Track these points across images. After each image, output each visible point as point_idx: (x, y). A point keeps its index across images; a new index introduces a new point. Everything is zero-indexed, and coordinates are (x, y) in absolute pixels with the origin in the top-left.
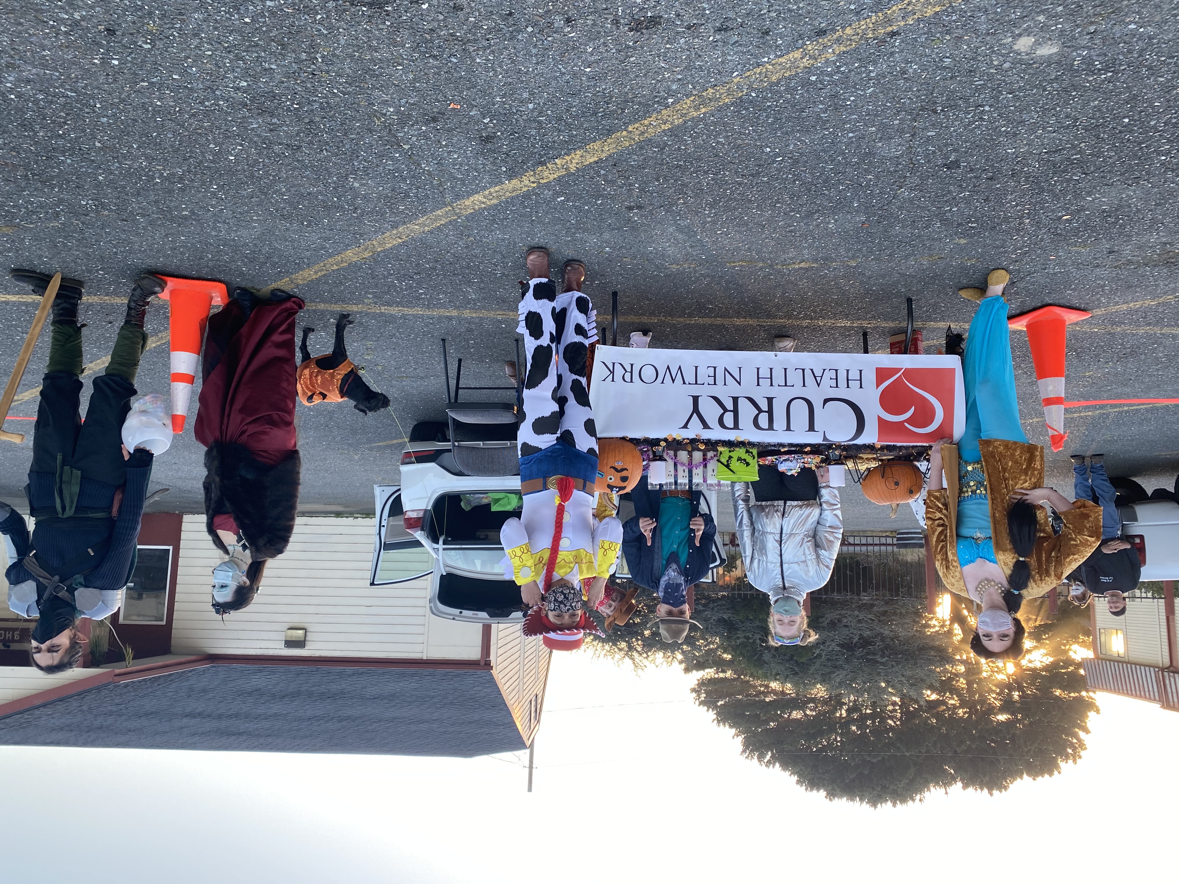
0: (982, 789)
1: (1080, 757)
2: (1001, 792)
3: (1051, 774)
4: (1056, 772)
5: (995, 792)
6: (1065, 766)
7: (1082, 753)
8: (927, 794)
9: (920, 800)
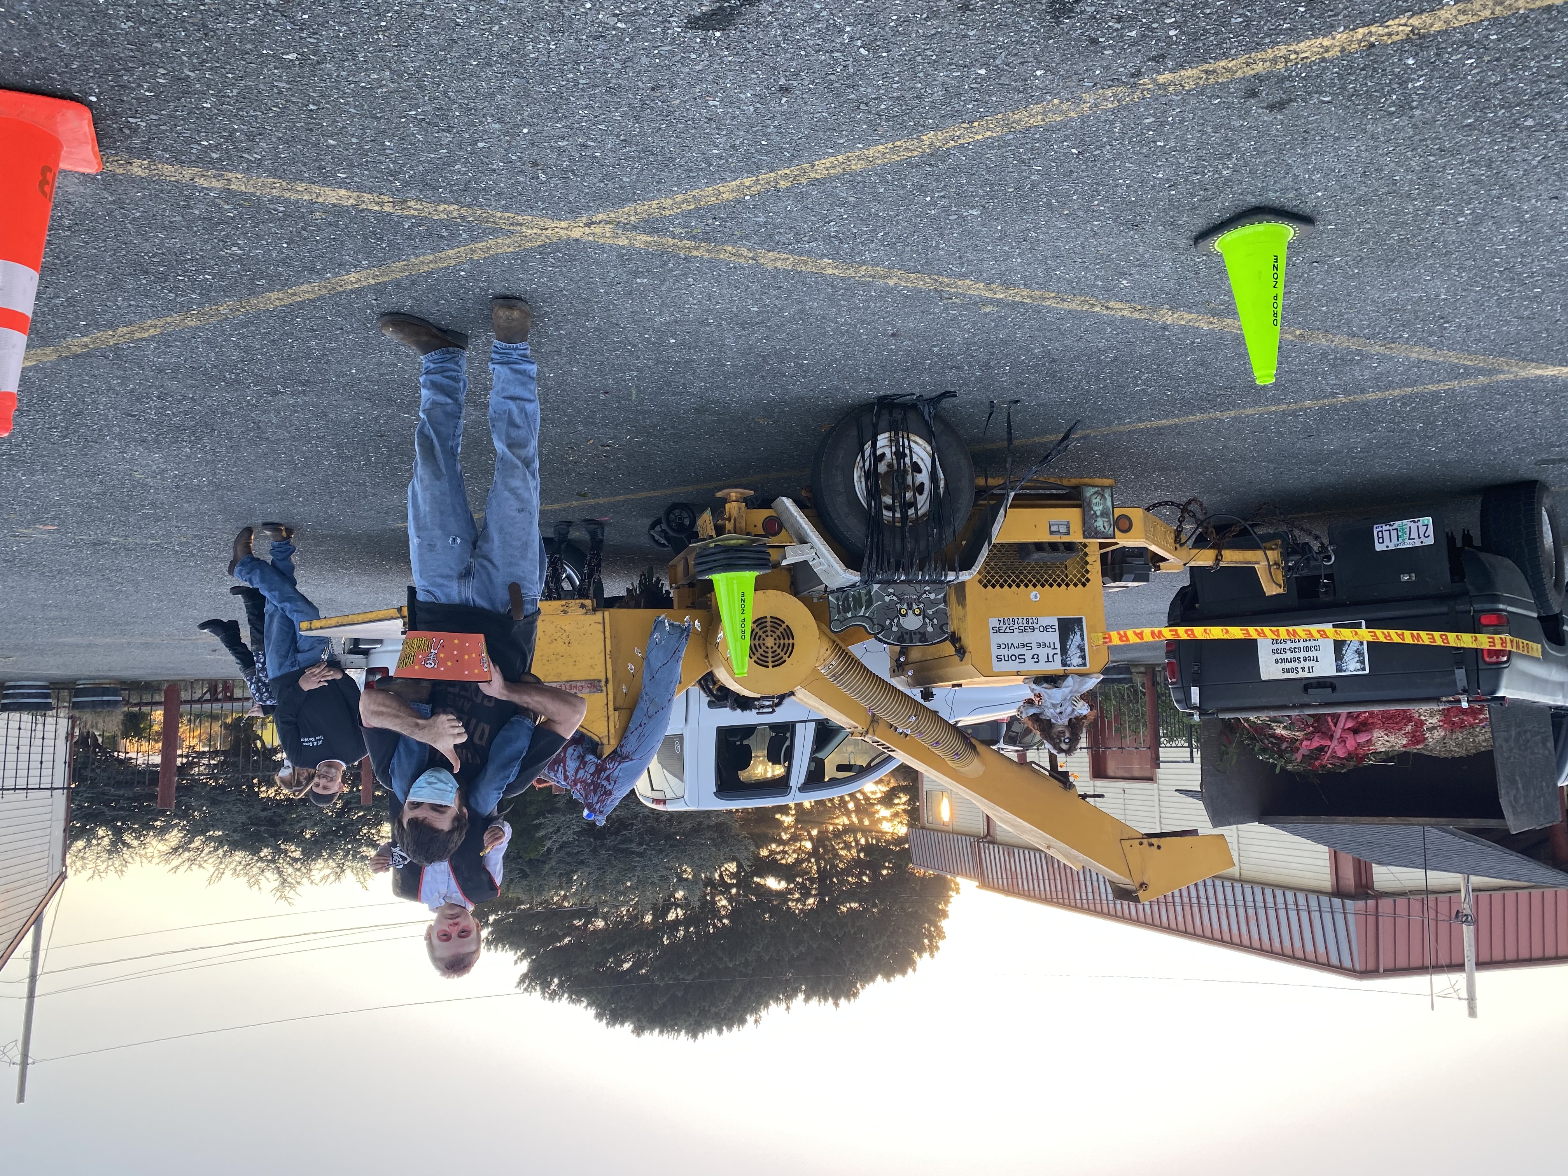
0: (826, 999)
1: (937, 948)
2: (849, 1000)
3: (903, 972)
4: (910, 970)
5: (842, 1001)
6: (923, 961)
7: (941, 943)
8: (763, 1013)
9: (756, 1021)
